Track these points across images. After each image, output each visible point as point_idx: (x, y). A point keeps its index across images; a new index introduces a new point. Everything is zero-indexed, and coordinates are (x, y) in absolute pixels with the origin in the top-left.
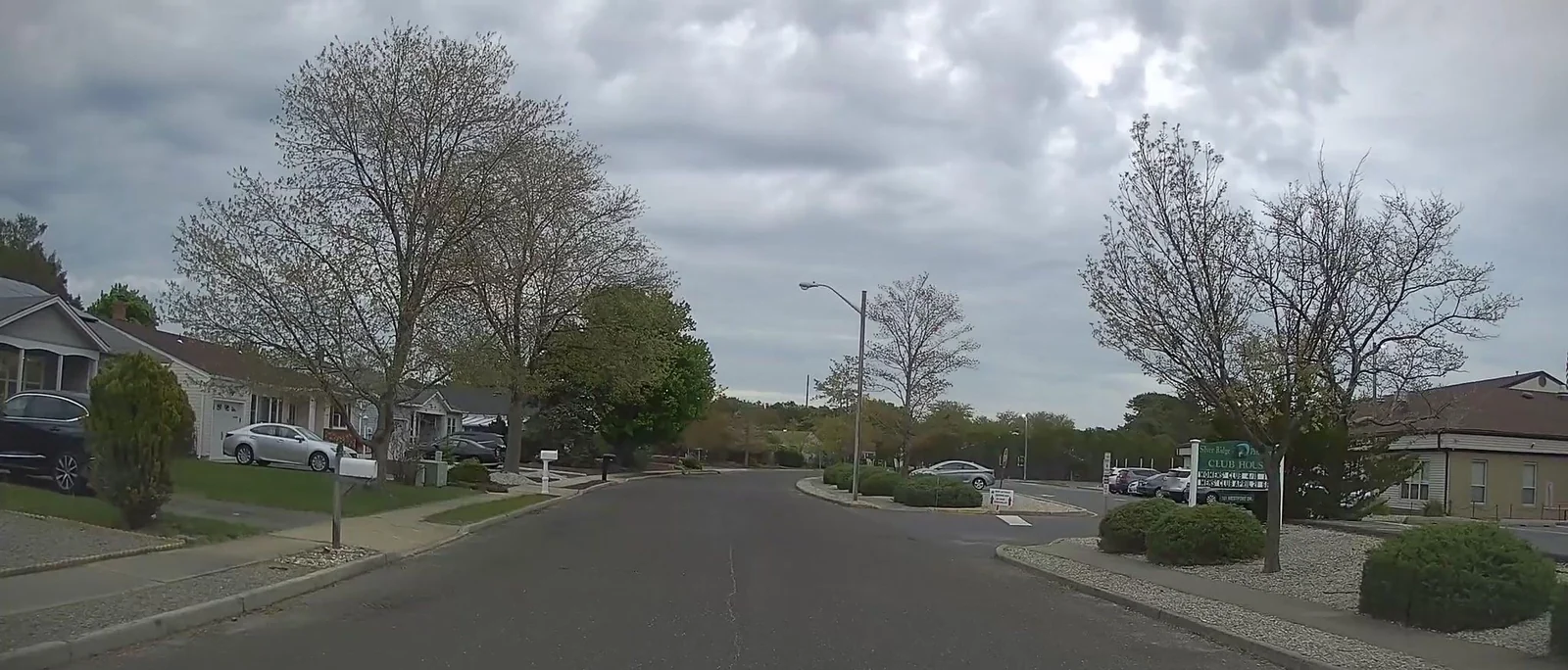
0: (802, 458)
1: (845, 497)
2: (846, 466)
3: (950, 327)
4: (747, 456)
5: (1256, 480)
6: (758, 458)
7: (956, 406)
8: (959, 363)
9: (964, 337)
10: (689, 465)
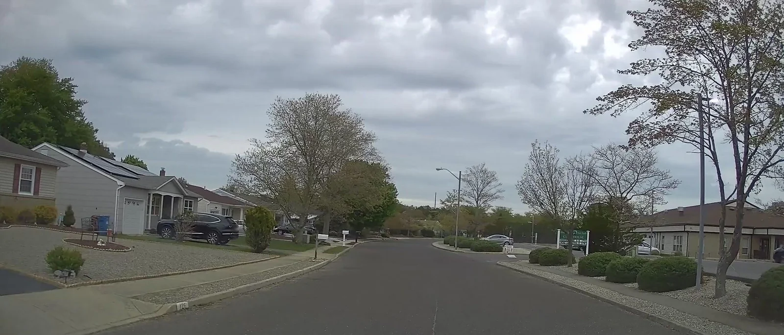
0: (433, 232)
1: (452, 248)
2: (453, 237)
3: (493, 183)
4: (409, 232)
5: (579, 242)
6: (413, 233)
7: (505, 209)
8: (496, 198)
9: (499, 188)
10: (383, 236)
